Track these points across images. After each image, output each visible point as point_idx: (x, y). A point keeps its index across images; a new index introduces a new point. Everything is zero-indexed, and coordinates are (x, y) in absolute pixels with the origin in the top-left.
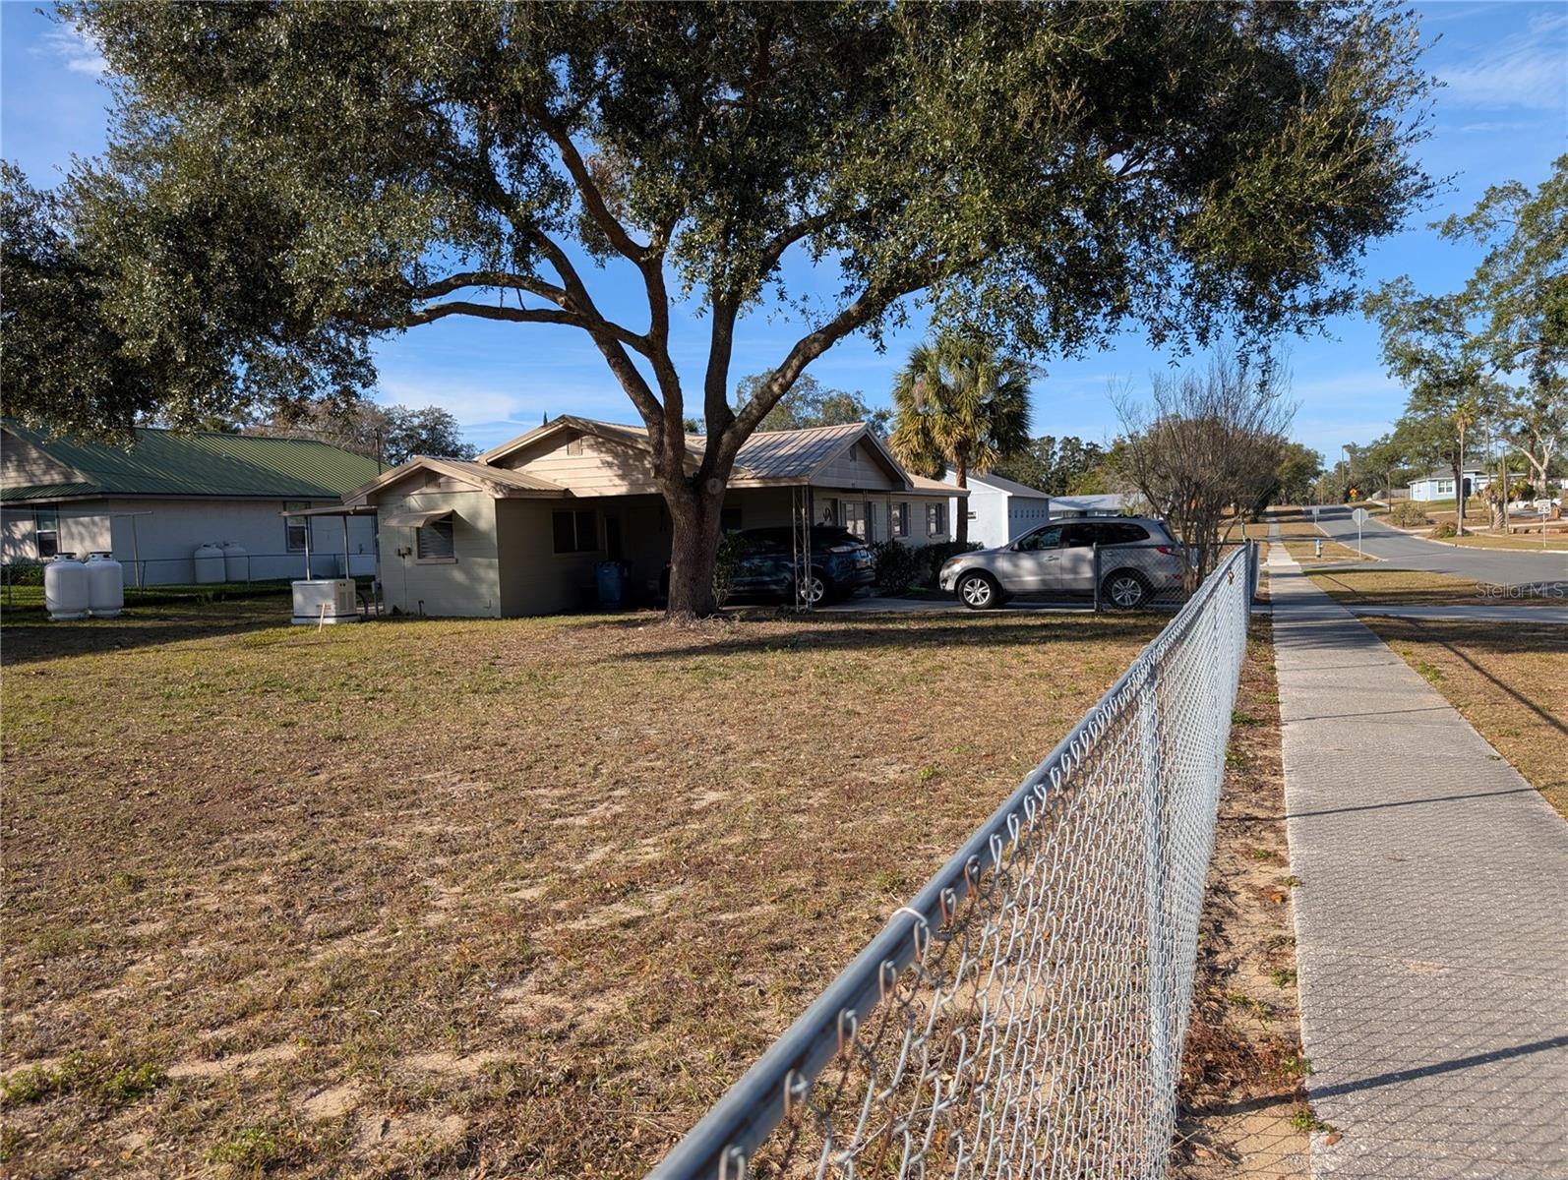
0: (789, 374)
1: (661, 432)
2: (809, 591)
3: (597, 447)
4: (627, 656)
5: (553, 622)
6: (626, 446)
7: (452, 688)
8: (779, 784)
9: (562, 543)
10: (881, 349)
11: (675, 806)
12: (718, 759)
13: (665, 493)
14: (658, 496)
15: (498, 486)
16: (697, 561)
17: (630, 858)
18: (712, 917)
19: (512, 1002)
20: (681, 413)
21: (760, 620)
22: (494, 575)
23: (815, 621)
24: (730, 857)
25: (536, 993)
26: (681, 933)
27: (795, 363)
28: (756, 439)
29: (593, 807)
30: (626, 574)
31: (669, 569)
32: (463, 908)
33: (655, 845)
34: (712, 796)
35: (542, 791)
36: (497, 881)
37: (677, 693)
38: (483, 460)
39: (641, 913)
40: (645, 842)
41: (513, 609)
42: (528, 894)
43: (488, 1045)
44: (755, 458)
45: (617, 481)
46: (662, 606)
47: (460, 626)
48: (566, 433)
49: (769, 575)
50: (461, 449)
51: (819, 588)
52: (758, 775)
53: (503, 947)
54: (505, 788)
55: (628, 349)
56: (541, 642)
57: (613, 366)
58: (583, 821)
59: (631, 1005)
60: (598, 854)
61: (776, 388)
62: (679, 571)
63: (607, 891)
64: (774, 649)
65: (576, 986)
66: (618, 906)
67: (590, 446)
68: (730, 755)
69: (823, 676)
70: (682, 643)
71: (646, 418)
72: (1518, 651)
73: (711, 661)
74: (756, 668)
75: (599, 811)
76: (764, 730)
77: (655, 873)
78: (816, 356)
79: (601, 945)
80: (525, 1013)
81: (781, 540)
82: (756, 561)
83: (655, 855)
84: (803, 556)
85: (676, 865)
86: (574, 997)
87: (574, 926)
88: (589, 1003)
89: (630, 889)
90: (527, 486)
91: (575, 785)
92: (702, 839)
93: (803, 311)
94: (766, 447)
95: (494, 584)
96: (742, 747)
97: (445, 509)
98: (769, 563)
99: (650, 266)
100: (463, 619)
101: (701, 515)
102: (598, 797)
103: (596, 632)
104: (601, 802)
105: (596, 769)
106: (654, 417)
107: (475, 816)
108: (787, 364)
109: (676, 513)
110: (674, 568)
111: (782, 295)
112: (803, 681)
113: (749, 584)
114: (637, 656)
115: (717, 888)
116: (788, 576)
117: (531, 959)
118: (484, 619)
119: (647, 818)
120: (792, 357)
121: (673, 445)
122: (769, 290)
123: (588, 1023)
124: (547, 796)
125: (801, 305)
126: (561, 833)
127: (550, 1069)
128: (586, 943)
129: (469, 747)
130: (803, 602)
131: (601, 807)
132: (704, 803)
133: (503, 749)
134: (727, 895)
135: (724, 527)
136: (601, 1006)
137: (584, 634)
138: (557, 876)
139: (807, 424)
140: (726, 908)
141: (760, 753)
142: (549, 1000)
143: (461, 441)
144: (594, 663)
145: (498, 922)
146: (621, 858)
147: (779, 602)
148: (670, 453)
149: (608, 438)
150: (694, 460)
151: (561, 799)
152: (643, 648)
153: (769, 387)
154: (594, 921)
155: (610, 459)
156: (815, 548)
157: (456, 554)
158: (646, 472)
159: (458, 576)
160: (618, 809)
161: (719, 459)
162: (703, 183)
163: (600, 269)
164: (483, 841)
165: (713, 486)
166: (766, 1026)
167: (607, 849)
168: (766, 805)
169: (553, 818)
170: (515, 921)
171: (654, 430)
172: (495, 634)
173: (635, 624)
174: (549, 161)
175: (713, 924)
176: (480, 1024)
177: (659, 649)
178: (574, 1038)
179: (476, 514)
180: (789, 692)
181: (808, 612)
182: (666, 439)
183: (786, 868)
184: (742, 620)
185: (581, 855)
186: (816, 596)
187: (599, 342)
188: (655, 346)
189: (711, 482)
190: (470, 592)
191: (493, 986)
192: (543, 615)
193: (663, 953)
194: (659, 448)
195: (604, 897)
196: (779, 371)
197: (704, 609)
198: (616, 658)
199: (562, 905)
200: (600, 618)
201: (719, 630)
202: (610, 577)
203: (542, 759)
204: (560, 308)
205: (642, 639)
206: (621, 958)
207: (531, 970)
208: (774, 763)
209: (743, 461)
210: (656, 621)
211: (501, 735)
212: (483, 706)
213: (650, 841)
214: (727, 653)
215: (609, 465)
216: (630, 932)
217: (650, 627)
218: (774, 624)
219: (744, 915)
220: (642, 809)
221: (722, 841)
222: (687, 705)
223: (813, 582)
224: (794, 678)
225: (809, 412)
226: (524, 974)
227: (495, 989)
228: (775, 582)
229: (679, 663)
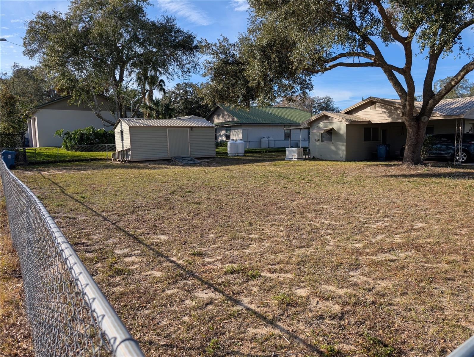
0: (459, 78)
1: (406, 101)
2: (460, 157)
3: (381, 107)
4: (388, 176)
5: (362, 163)
6: (392, 106)
7: (331, 181)
8: (448, 224)
9: (367, 138)
11: (407, 226)
12: (423, 213)
13: (405, 122)
14: (403, 123)
15: (347, 120)
16: (415, 145)
17: (391, 240)
18: (423, 264)
19: (353, 276)
20: (414, 94)
21: (440, 167)
22: (344, 148)
23: (463, 168)
24: (429, 246)
25: (361, 275)
26: (410, 266)
27: (462, 73)
28: (443, 102)
29: (377, 222)
30: (388, 149)
31: (405, 147)
32: (337, 246)
33: (400, 238)
34: (420, 225)
35: (360, 215)
36: (347, 240)
37: (407, 189)
38: (343, 112)
39: (396, 258)
40: (396, 236)
41: (350, 158)
42: (357, 246)
43: (347, 287)
44: (441, 109)
45: (387, 118)
46: (401, 160)
47: (333, 163)
48: (371, 102)
49: (443, 151)
50: (335, 109)
51: (465, 156)
52: (439, 220)
53: (350, 260)
54: (349, 213)
55: (396, 73)
56: (358, 169)
57: (390, 79)
58: (375, 226)
59: (393, 286)
60: (379, 237)
61: (453, 83)
62: (409, 148)
63: (384, 249)
64: (445, 177)
65: (374, 276)
66: (387, 255)
67: (379, 107)
68: (428, 212)
69: (466, 188)
70: (408, 173)
71: (400, 96)
73: (419, 180)
74: (438, 183)
75: (379, 224)
76: (441, 205)
77: (400, 246)
78: (472, 70)
79: (382, 265)
80: (357, 281)
81: (450, 138)
82: (439, 146)
83: (399, 241)
84: (459, 144)
85: (408, 245)
86: (373, 279)
87: (373, 258)
88: (379, 282)
89: (391, 250)
90: (356, 120)
91: (371, 215)
92: (417, 238)
93: (467, 54)
94: (446, 105)
95: (343, 151)
96: (432, 210)
97: (330, 127)
98: (444, 147)
99: (407, 43)
100: (334, 161)
101: (418, 128)
102: (379, 219)
103: (377, 168)
104: (381, 221)
105: (378, 211)
106: (403, 96)
107: (340, 220)
108: (459, 74)
109: (409, 128)
110: (407, 147)
111: (461, 48)
112: (458, 189)
113: (435, 154)
114: (391, 176)
115: (424, 255)
116: (452, 152)
117: (359, 265)
118: (340, 161)
119: (397, 228)
120: (461, 71)
121: (410, 105)
122: (456, 48)
123: (378, 288)
124: (362, 217)
125: (466, 51)
126: (367, 229)
127: (367, 299)
128: (377, 264)
129: (337, 199)
130: (457, 161)
131: (380, 223)
132: (418, 227)
133: (348, 201)
134: (427, 258)
135: (427, 133)
136: (383, 284)
137: (373, 168)
138: (366, 241)
139: (463, 96)
140: (428, 262)
141: (440, 213)
142: (365, 278)
143: (335, 106)
144: (377, 177)
145: (348, 252)
146: (388, 239)
147: (448, 161)
148: (408, 108)
149: (385, 104)
150: (417, 110)
151: (367, 218)
152: (393, 174)
153: (450, 83)
154: (379, 258)
155: (385, 110)
156: (464, 141)
157: (333, 141)
158: (398, 115)
159: (333, 148)
160: (386, 224)
161: (427, 110)
162: (432, 11)
163: (387, 47)
164: (343, 227)
165: (424, 119)
166: (444, 304)
167: (383, 236)
168: (443, 231)
169: (364, 224)
170: (353, 253)
171: (403, 100)
172: (344, 166)
173: (391, 165)
174: (374, 12)
175: (423, 266)
176: (344, 281)
177: (400, 174)
178: (374, 292)
179: (340, 129)
180: (452, 193)
181: (459, 165)
182: (407, 103)
183: (451, 253)
184: (432, 166)
185: (374, 237)
186: (463, 159)
187: (385, 72)
188: (406, 72)
189: (423, 118)
190: (336, 153)
191: (347, 270)
192: (359, 161)
193: (404, 272)
194: (404, 106)
195: (383, 251)
196: (455, 77)
197: (417, 162)
198: (384, 176)
199: (368, 251)
200: (378, 163)
201: (422, 169)
202: (382, 150)
203: (360, 206)
204: (372, 61)
205: (393, 170)
206: (389, 271)
207: (359, 268)
208: (445, 217)
209: (436, 110)
210: (399, 165)
211: (347, 197)
212: (341, 187)
213: (398, 236)
214: (426, 177)
215: (385, 112)
216: (392, 263)
217: (396, 167)
218: (444, 169)
219: (435, 266)
220: (395, 225)
221: (426, 240)
222: (410, 194)
223: (462, 154)
224: (453, 188)
225: (464, 92)
226: (357, 269)
227: (348, 272)
228: (446, 154)
229: (407, 180)
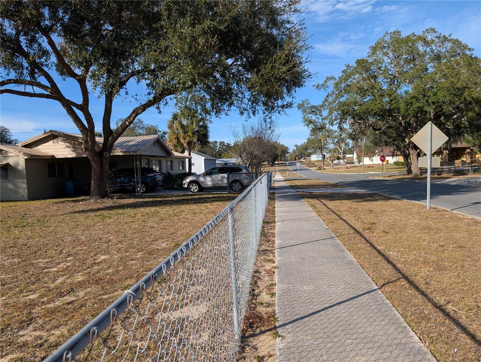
0: (132, 119)
1: (87, 136)
2: (140, 189)
3: (64, 141)
4: (75, 212)
5: (48, 201)
6: (75, 141)
7: (6, 226)
8: (126, 252)
9: (51, 174)
10: (160, 112)
11: (89, 262)
12: (106, 245)
13: (89, 157)
14: (87, 158)
15: (25, 154)
16: (101, 178)
17: (72, 280)
18: (100, 297)
19: (23, 336)
20: (94, 130)
21: (123, 198)
22: (25, 185)
23: (142, 198)
24: (108, 277)
25: (33, 331)
26: (89, 304)
27: (133, 115)
28: (121, 140)
29: (59, 264)
30: (76, 184)
31: (91, 182)
32: (5, 304)
33: (81, 275)
34: (103, 257)
35: (40, 260)
36: (20, 293)
37: (93, 224)
38: (20, 145)
39: (75, 299)
40: (77, 274)
41: (32, 197)
42: (32, 297)
43: (12, 352)
44: (121, 145)
45: (72, 153)
46: (88, 194)
47: (11, 204)
48: (53, 136)
49: (127, 184)
50: (13, 141)
51: (144, 187)
52: (120, 249)
53: (21, 317)
54: (26, 260)
55: (75, 109)
56: (43, 208)
57: (69, 114)
58: (55, 269)
59: (69, 331)
60: (60, 280)
61: (127, 123)
62: (94, 183)
63: (63, 293)
64: (128, 208)
65: (48, 327)
66: (67, 297)
67: (61, 141)
68: (110, 243)
69: (144, 216)
70: (96, 207)
71: (81, 132)
72: (335, 200)
73: (105, 213)
74: (121, 214)
75: (62, 265)
76: (123, 235)
77: (81, 285)
78: (140, 113)
79: (59, 311)
80: (28, 339)
81: (131, 172)
82: (122, 179)
83: (81, 279)
84: (138, 177)
85: (89, 281)
86: (47, 331)
87: (49, 306)
88: (53, 332)
89: (71, 291)
90: (37, 154)
91: (53, 257)
92: (99, 272)
93: (136, 99)
94: (125, 142)
95: (25, 188)
96: (114, 240)
97: (5, 162)
98: (127, 180)
99: (82, 81)
100: (13, 201)
101: (102, 164)
102: (61, 261)
103: (64, 204)
104: (62, 262)
105: (61, 251)
106: (84, 131)
107: (13, 271)
108: (131, 116)
109: (93, 163)
110: (93, 182)
111: (127, 93)
112: (137, 218)
113: (119, 187)
114: (79, 212)
115: (103, 287)
116: (133, 183)
117: (31, 320)
118: (21, 201)
119: (79, 266)
120: (132, 113)
121: (91, 141)
122: (122, 91)
123: (52, 339)
124: (42, 262)
125: (135, 97)
126: (46, 274)
127: (36, 357)
128: (53, 311)
129: (12, 247)
130: (138, 192)
131: (62, 264)
132: (100, 260)
133: (26, 247)
134: (106, 289)
135: (110, 168)
136: (57, 332)
137: (59, 205)
138: (44, 289)
139: (140, 135)
140: (105, 294)
141: (120, 242)
142: (38, 333)
143: (13, 138)
144: (63, 215)
145: (19, 308)
146: (69, 281)
147: (130, 192)
148: (90, 143)
149: (68, 138)
150: (100, 146)
151: (47, 262)
152: (81, 209)
153: (125, 123)
154: (57, 303)
155: (69, 145)
156: (142, 174)
157: (9, 178)
158: (82, 150)
159: (10, 186)
160: (68, 264)
161: (108, 146)
162: (99, 55)
163: (64, 81)
164: (16, 280)
165: (106, 155)
166: (116, 331)
167: (64, 278)
168: (122, 259)
169: (44, 269)
170: (25, 308)
171: (84, 136)
172: (25, 206)
173: (79, 201)
174: (42, 43)
175: (100, 299)
176: (9, 345)
177: (87, 209)
178: (46, 345)
179: (17, 164)
180: (132, 221)
181: (140, 195)
182: (89, 139)
183: (127, 279)
184: (117, 199)
185: (53, 281)
186: (143, 190)
187: (63, 105)
188: (84, 107)
189: (105, 153)
190: (15, 192)
191: (16, 331)
192: (44, 199)
193: (82, 311)
194: (86, 142)
195: (62, 295)
196: (128, 117)
197: (103, 195)
198: (71, 213)
199: (45, 299)
200: (66, 199)
201: (109, 202)
202: (70, 185)
203: (41, 249)
204: (49, 93)
205: (81, 206)
206: (66, 315)
207: (31, 323)
208: (125, 245)
209: (117, 146)
210: (86, 200)
211: (25, 242)
212: (19, 232)
213: (80, 274)
214: (111, 210)
215: (69, 147)
216: (70, 306)
217: (84, 202)
218: (128, 200)
219: (111, 295)
220: (77, 264)
221: (105, 272)
222: (96, 228)
223: (142, 186)
224: (134, 217)
225: (141, 131)
226: (28, 325)
227: (17, 332)
228: (129, 186)
229: (94, 214)
